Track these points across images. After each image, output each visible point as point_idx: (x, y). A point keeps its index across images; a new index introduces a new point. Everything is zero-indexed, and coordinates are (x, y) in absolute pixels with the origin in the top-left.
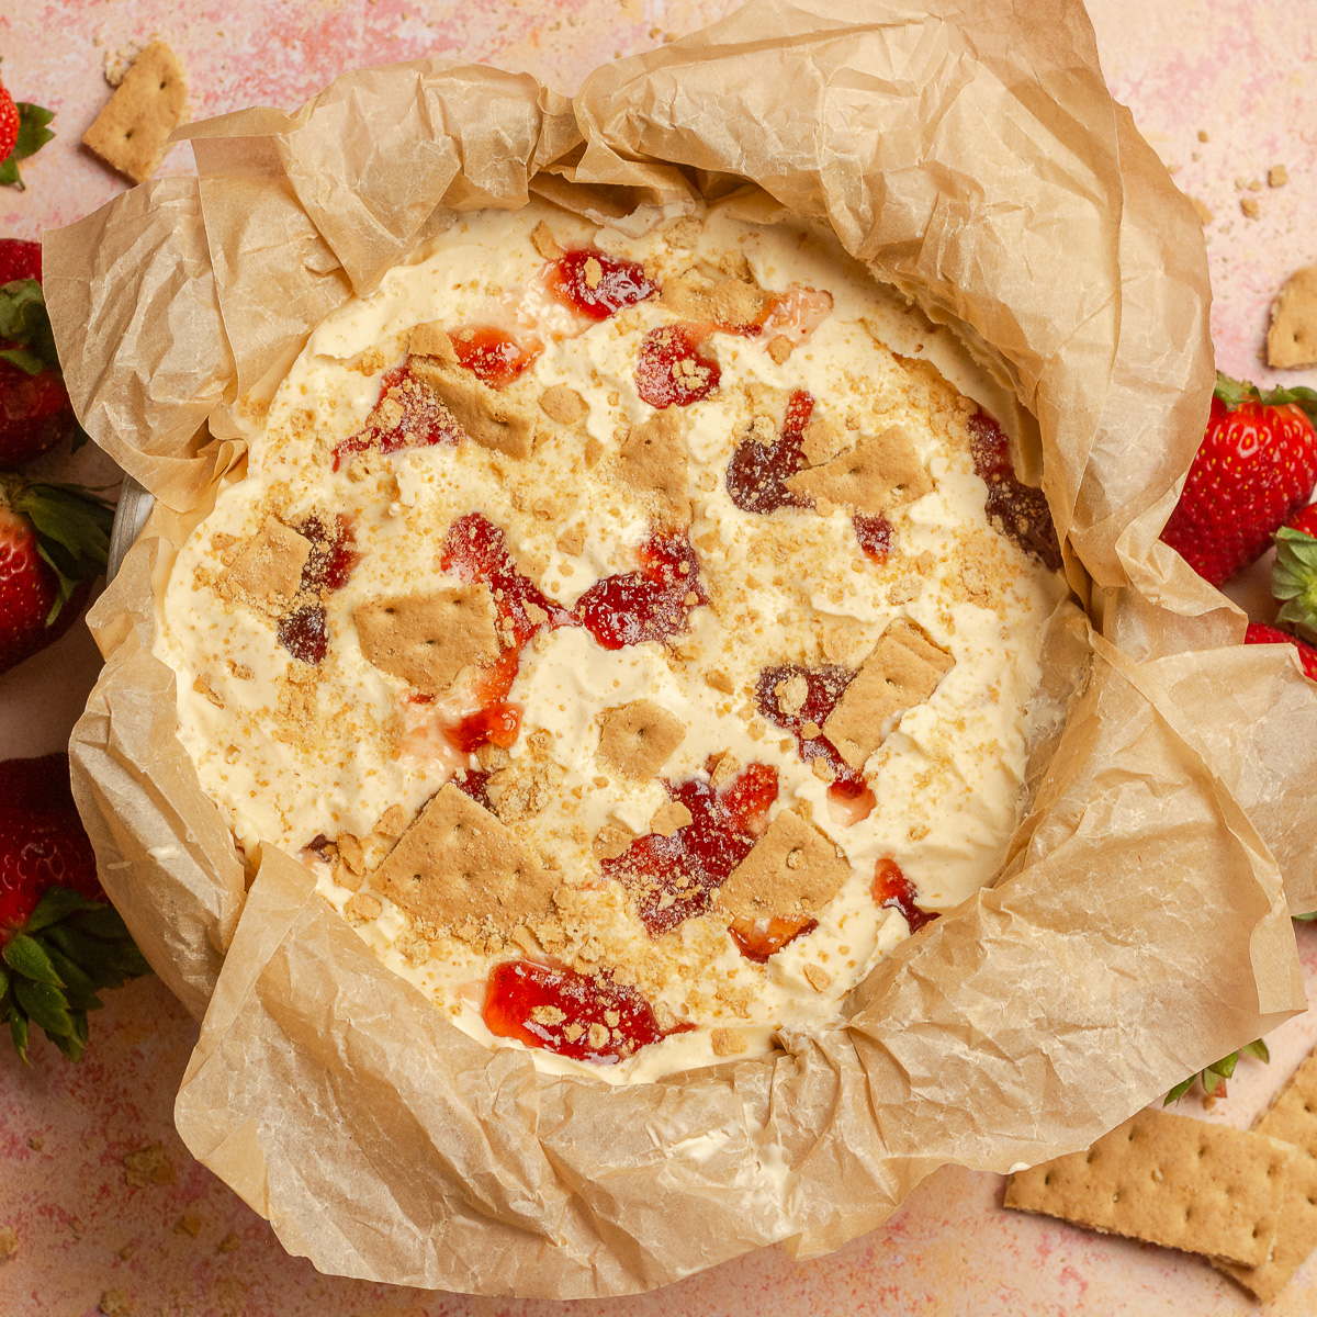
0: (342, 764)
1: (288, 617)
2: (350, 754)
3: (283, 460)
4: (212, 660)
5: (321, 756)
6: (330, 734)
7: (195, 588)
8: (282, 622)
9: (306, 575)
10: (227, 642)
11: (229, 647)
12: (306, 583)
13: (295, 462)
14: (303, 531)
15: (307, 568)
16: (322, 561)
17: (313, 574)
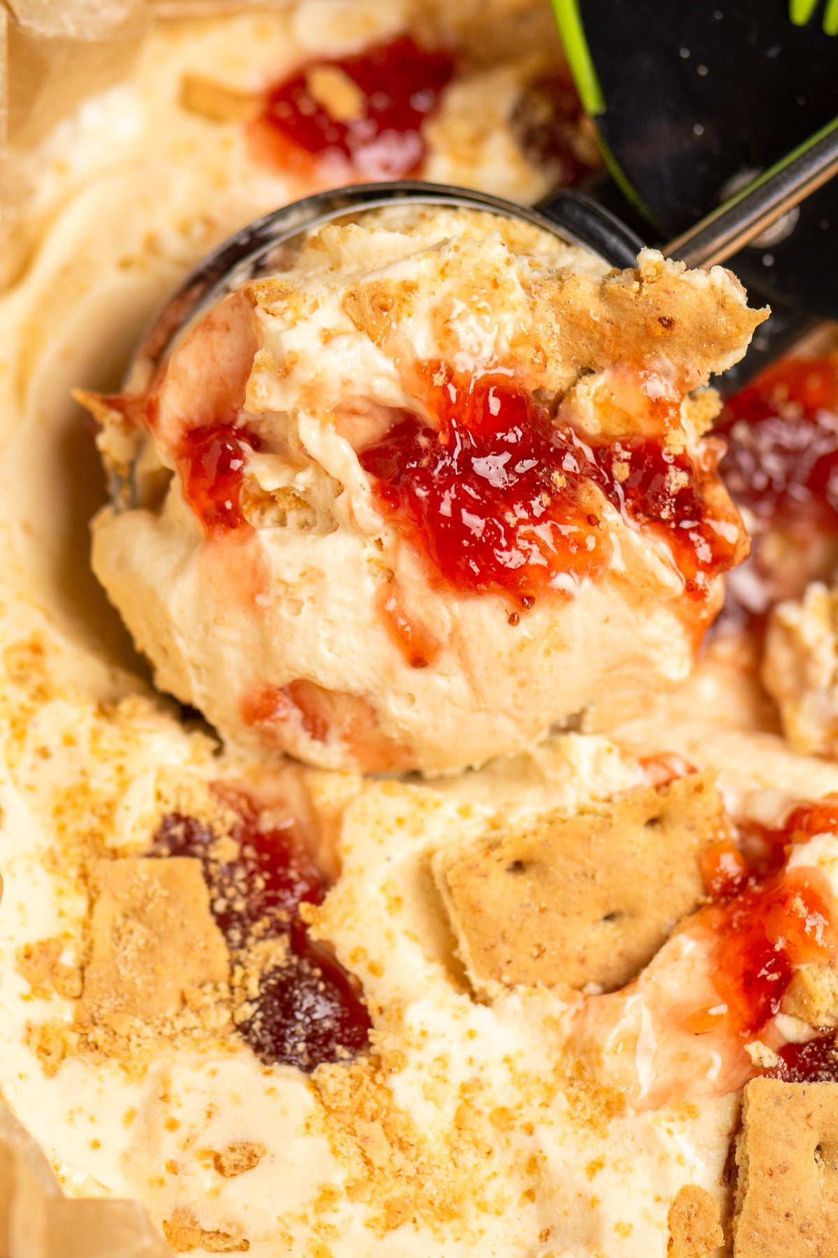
0: (530, 1194)
1: (247, 1011)
2: (534, 1164)
3: (44, 753)
4: (169, 1178)
5: (482, 1207)
6: (469, 1158)
7: (51, 1072)
8: (244, 1029)
9: (224, 921)
10: (172, 1125)
11: (183, 1132)
12: (236, 935)
13: (69, 741)
14: (165, 850)
15: (220, 906)
16: (240, 874)
17: (240, 906)
